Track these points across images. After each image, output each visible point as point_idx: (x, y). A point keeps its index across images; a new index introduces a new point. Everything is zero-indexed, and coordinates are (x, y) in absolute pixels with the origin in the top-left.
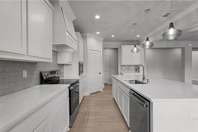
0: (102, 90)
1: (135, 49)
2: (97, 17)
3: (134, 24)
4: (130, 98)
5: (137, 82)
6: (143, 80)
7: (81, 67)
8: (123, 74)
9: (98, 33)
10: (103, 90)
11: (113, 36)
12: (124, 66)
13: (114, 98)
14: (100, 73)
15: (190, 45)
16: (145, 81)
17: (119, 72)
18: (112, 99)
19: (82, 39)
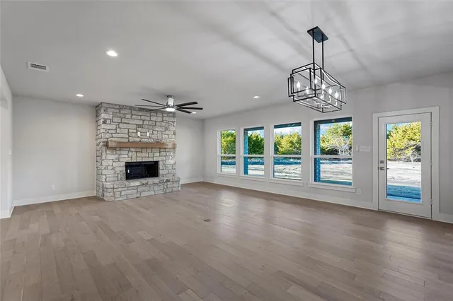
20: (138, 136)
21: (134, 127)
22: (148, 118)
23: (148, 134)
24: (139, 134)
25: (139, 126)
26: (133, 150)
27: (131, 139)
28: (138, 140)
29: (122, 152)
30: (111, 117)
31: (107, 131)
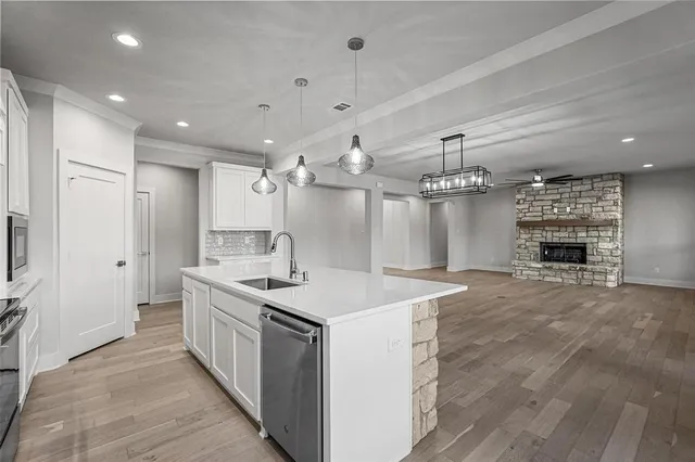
0: (130, 333)
1: (264, 183)
2: (127, 40)
3: (260, 106)
4: (265, 331)
5: (272, 284)
6: (291, 277)
7: (20, 239)
8: (217, 262)
9: (116, 98)
10: (136, 329)
11: (182, 124)
12: (223, 232)
13: (189, 352)
14: (120, 264)
15: (380, 185)
16: (298, 279)
17: (203, 254)
18: (182, 356)
19: (24, 104)
20: (554, 213)
21: (550, 203)
22: (569, 190)
23: (568, 209)
24: (556, 210)
25: (554, 201)
26: (547, 228)
27: (545, 218)
28: (555, 217)
29: (536, 231)
30: (524, 196)
31: (520, 211)
